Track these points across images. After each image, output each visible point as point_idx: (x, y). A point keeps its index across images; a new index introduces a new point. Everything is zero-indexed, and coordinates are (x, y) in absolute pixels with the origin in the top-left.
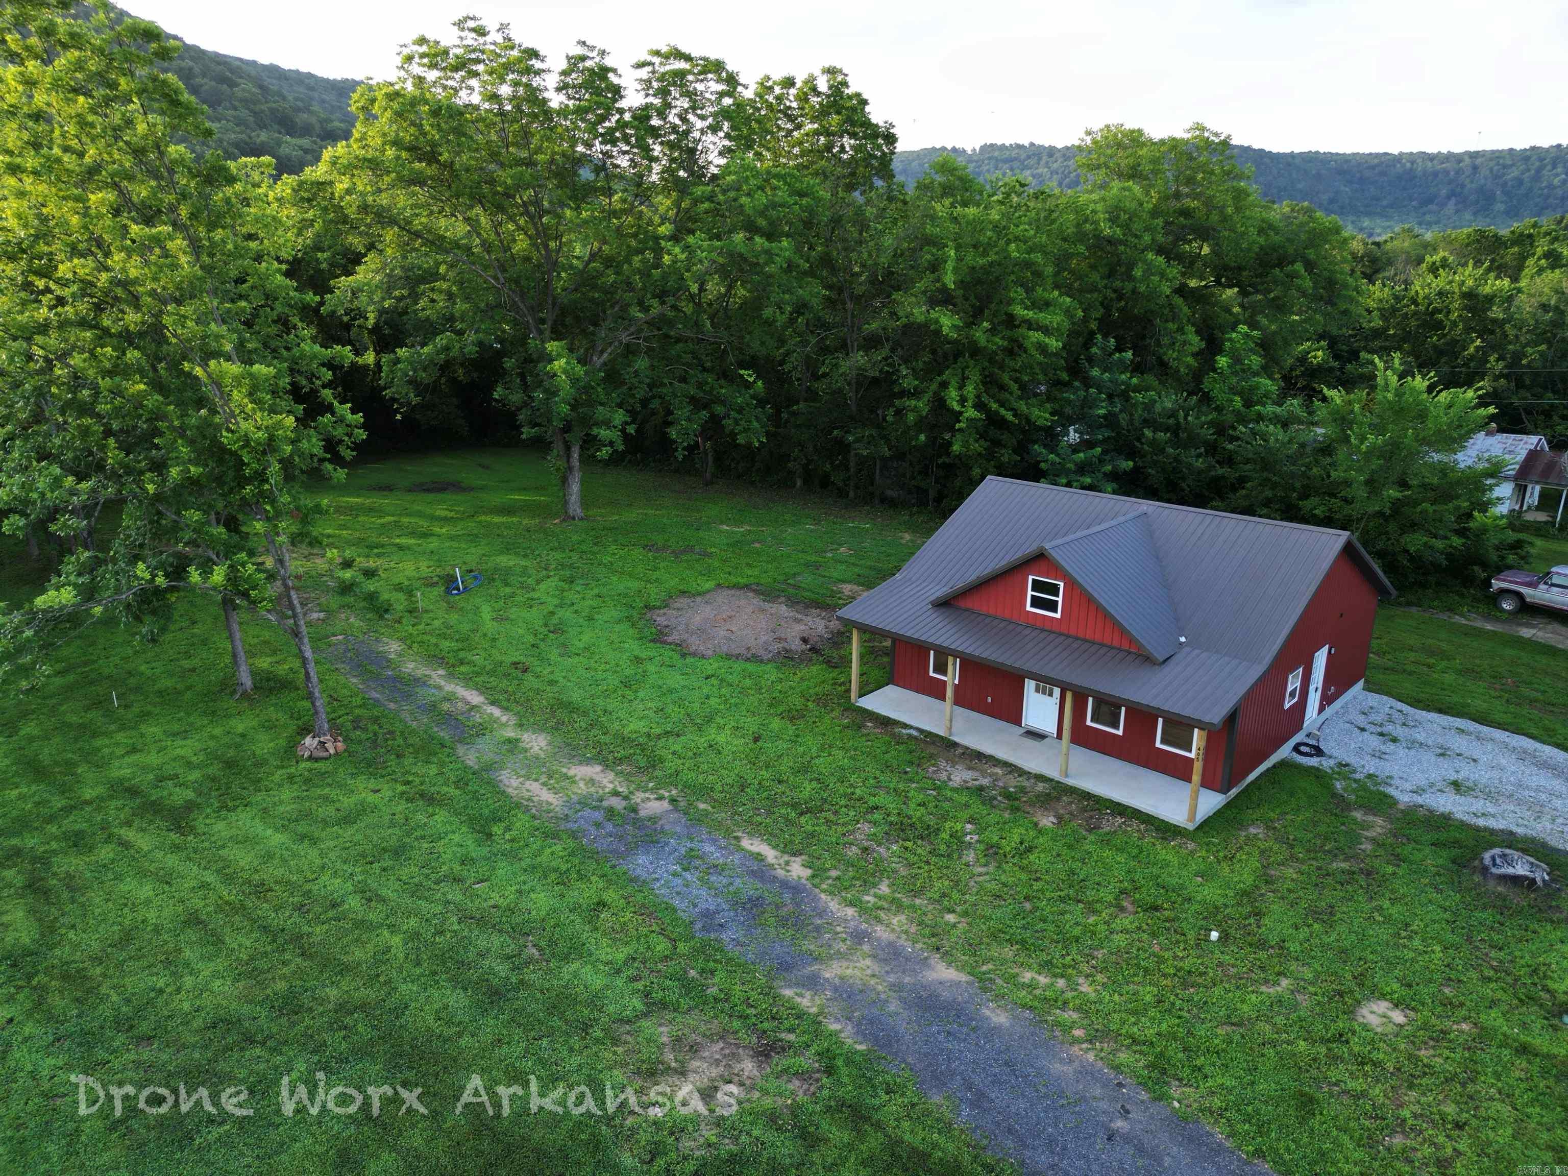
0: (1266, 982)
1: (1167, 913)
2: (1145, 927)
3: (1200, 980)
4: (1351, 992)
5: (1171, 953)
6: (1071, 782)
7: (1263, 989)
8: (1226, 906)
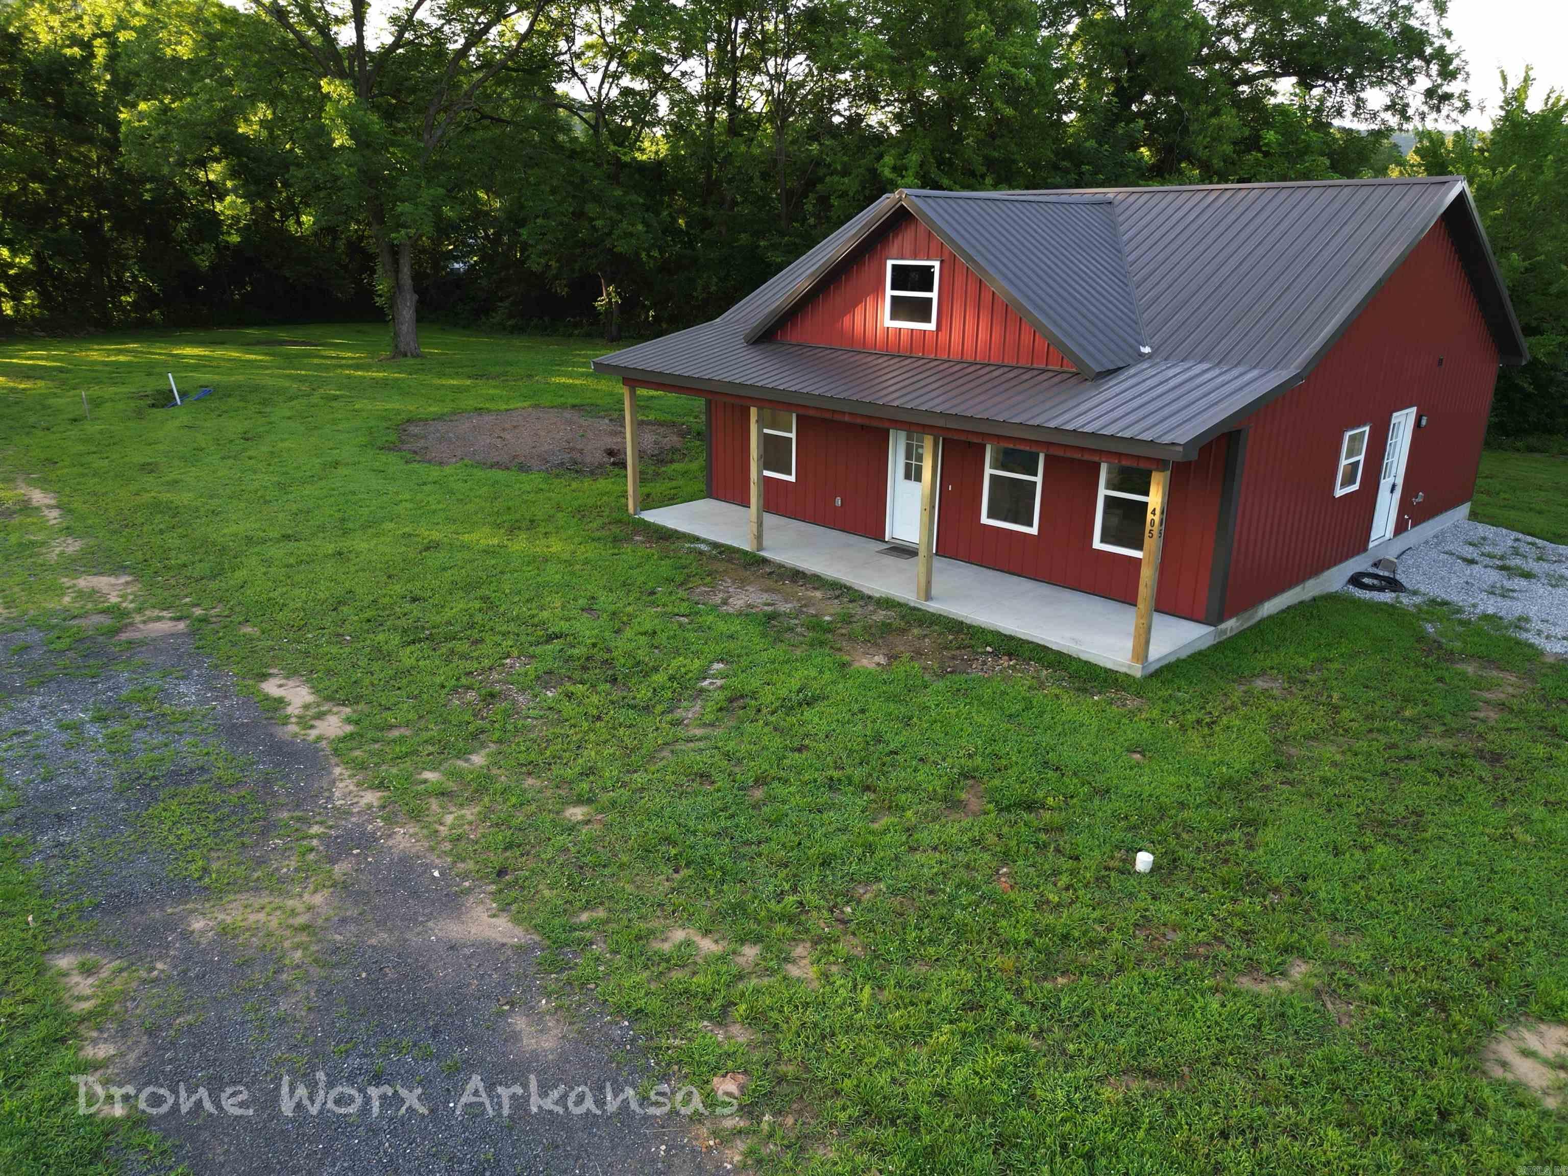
0: (1252, 966)
1: (1047, 815)
2: (991, 839)
3: (1090, 958)
4: (1469, 998)
5: (1031, 896)
6: (933, 607)
7: (1246, 983)
8: (1183, 805)
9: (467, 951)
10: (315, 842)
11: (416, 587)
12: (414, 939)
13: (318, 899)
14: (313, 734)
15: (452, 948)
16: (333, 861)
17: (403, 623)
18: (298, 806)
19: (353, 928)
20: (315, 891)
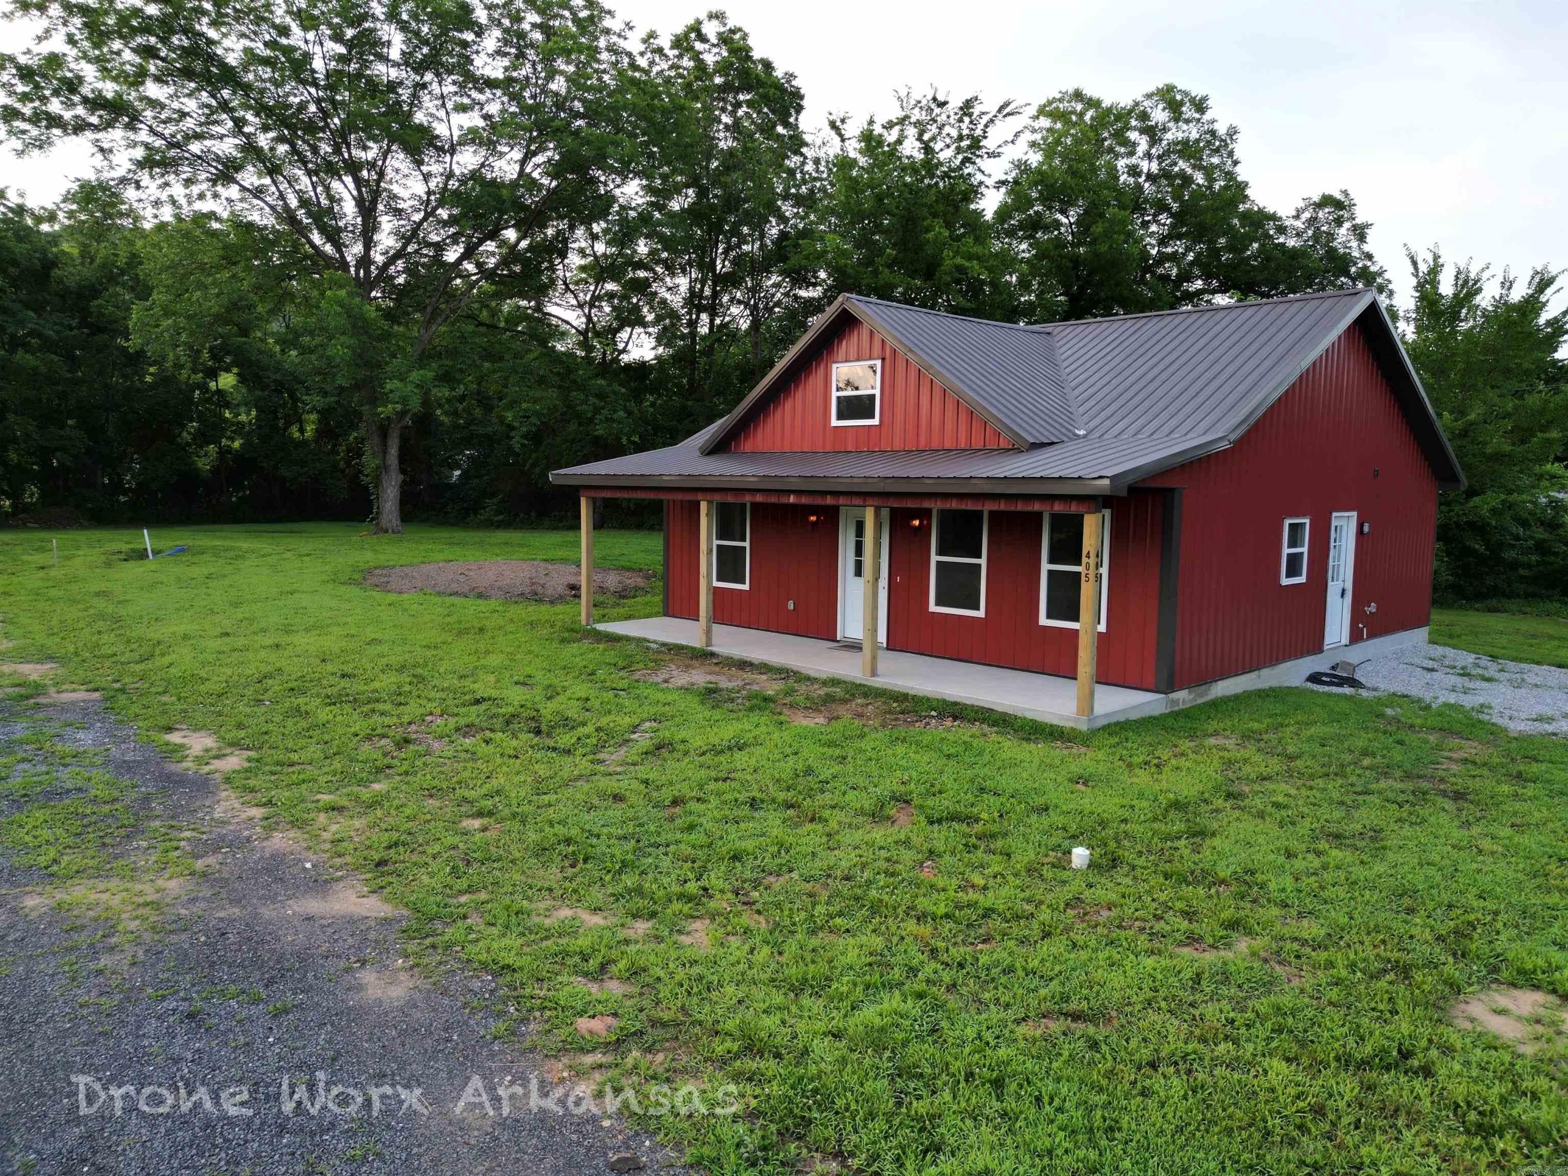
0: (1193, 939)
2: (918, 843)
3: (1015, 929)
5: (955, 881)
6: (878, 682)
8: (1125, 820)
9: (324, 922)
10: (183, 843)
11: (348, 669)
12: (267, 912)
13: (172, 884)
14: (206, 769)
15: (308, 919)
16: (197, 857)
17: (329, 691)
18: (173, 818)
19: (203, 905)
20: (170, 878)
